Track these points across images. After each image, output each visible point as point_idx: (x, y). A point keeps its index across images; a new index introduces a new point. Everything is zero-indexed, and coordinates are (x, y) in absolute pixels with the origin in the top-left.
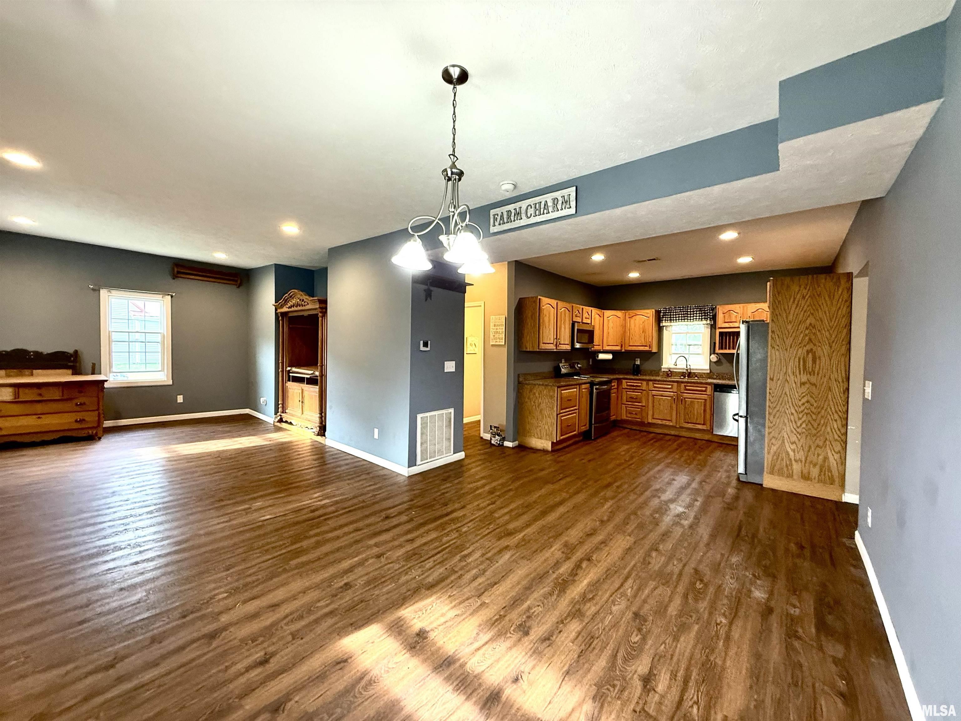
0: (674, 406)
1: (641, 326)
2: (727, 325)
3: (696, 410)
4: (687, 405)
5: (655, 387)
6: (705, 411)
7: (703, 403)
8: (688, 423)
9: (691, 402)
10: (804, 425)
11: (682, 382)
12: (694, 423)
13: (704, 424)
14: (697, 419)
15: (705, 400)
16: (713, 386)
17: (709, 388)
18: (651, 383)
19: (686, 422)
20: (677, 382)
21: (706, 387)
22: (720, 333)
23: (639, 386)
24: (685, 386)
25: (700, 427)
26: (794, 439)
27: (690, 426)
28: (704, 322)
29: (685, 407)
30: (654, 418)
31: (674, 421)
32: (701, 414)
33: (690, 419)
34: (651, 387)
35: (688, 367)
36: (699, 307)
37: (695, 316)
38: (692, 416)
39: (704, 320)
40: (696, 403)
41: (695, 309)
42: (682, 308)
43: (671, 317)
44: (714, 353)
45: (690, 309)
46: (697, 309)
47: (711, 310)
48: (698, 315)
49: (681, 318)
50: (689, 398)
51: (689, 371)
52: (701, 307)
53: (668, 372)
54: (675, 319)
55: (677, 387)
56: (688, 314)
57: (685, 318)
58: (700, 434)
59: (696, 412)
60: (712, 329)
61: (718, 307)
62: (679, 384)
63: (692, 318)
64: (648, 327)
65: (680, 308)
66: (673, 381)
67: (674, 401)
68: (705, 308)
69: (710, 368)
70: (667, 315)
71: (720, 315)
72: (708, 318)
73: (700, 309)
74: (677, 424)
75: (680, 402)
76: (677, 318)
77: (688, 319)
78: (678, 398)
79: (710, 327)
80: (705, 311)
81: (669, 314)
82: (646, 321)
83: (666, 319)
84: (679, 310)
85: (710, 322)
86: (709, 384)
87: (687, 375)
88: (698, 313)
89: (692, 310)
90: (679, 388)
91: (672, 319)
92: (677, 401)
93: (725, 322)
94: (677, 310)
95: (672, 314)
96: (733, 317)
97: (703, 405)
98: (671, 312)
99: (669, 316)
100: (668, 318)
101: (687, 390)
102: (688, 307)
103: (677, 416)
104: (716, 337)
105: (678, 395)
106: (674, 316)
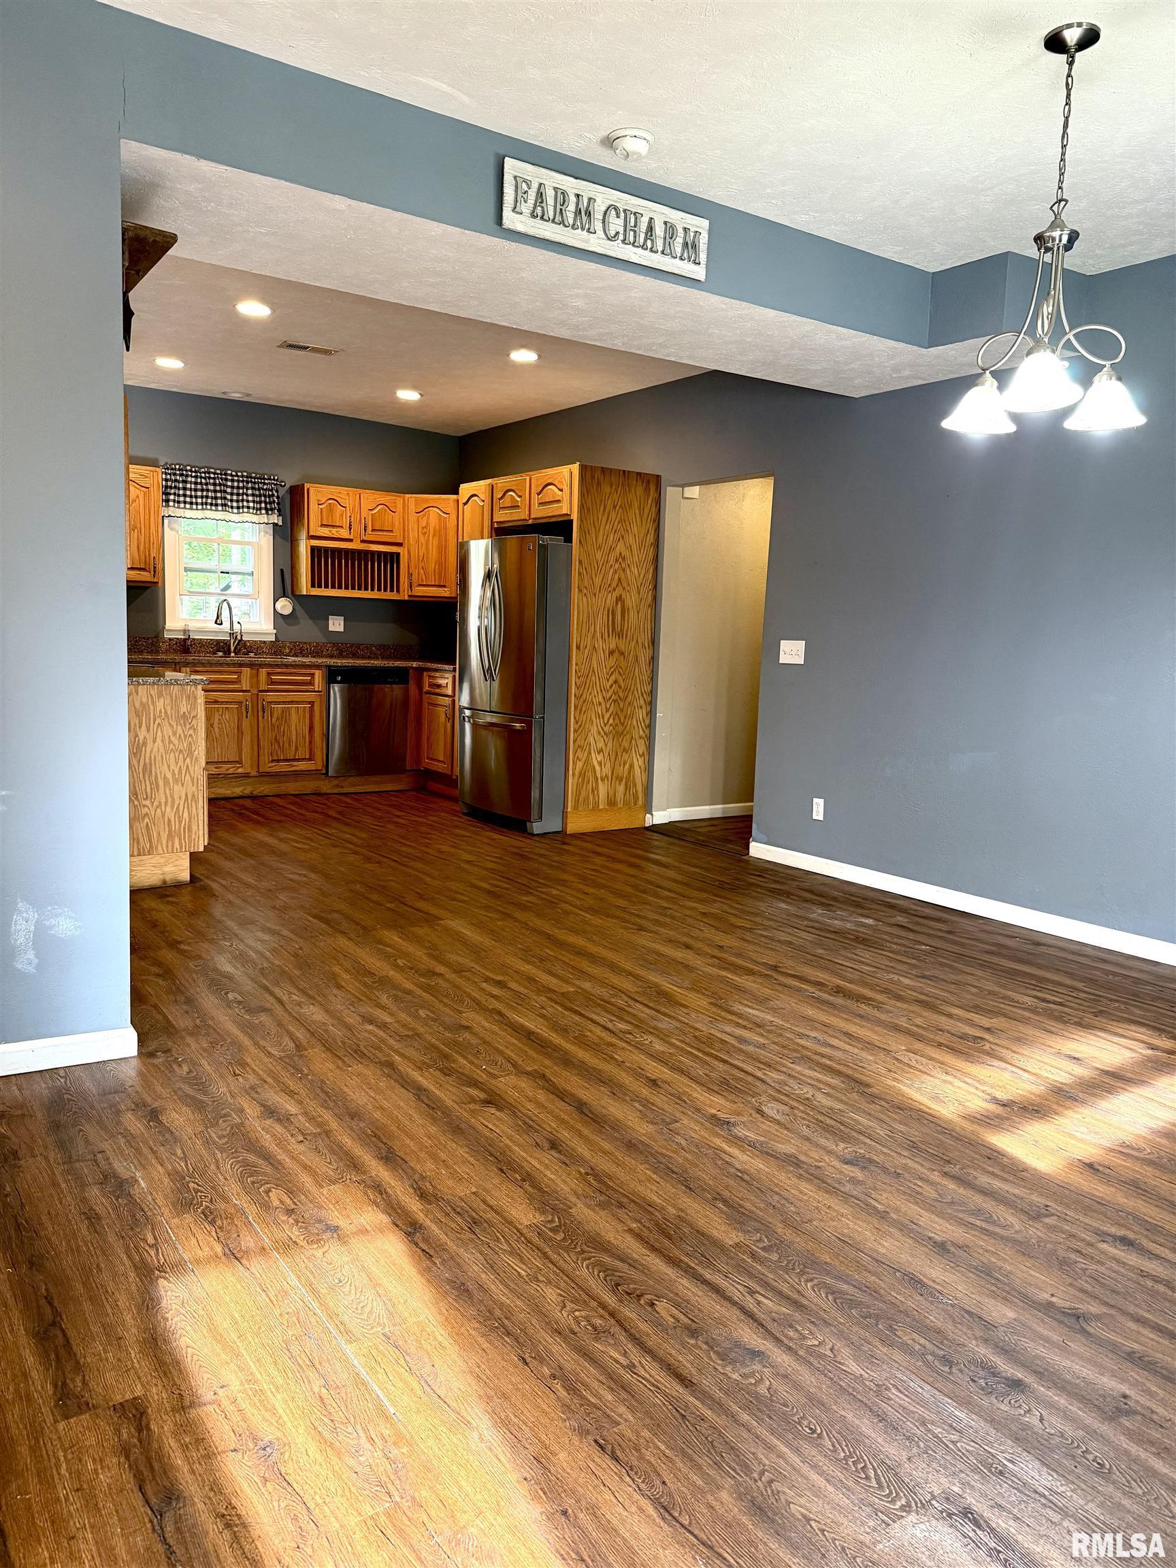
0: (246, 724)
2: (325, 532)
3: (293, 727)
4: (274, 720)
6: (311, 728)
7: (307, 710)
8: (278, 761)
9: (283, 709)
10: (611, 721)
11: (262, 665)
12: (290, 760)
13: (310, 759)
14: (297, 749)
15: (312, 703)
16: (325, 669)
17: (318, 674)
19: (273, 760)
20: (251, 665)
21: (313, 674)
22: (313, 549)
24: (269, 674)
25: (302, 766)
26: (601, 744)
27: (283, 767)
28: (264, 518)
29: (271, 723)
31: (246, 758)
32: (304, 738)
33: (282, 750)
35: (236, 627)
36: (251, 477)
37: (243, 500)
38: (286, 745)
39: (263, 512)
40: (293, 712)
41: (243, 481)
42: (212, 476)
43: (185, 495)
44: (284, 596)
45: (233, 481)
46: (248, 482)
47: (277, 491)
48: (250, 498)
49: (209, 501)
50: (279, 703)
51: (239, 638)
52: (255, 478)
53: (185, 640)
54: (194, 500)
55: (251, 677)
56: (225, 492)
57: (219, 502)
58: (299, 783)
59: (294, 733)
60: (277, 536)
61: (307, 486)
62: (255, 671)
63: (235, 504)
64: (147, 517)
65: (209, 473)
66: (241, 665)
67: (245, 713)
68: (264, 484)
69: (275, 631)
70: (175, 487)
71: (314, 507)
72: (272, 509)
73: (255, 483)
74: (252, 769)
75: (261, 714)
76: (199, 500)
77: (226, 505)
78: (255, 705)
79: (271, 532)
80: (266, 490)
81: (181, 485)
82: (141, 497)
83: (172, 497)
84: (205, 478)
85: (275, 518)
86: (318, 667)
87: (232, 648)
88: (250, 492)
89: (236, 484)
90: (255, 680)
91: (188, 499)
92: (253, 712)
93: (322, 525)
94: (201, 477)
95: (188, 486)
96: (338, 514)
97: (307, 715)
98: (185, 482)
99: (181, 492)
100: (179, 495)
101: (273, 683)
102: (226, 474)
103: (253, 749)
104: (298, 557)
105: (255, 697)
106: (193, 493)
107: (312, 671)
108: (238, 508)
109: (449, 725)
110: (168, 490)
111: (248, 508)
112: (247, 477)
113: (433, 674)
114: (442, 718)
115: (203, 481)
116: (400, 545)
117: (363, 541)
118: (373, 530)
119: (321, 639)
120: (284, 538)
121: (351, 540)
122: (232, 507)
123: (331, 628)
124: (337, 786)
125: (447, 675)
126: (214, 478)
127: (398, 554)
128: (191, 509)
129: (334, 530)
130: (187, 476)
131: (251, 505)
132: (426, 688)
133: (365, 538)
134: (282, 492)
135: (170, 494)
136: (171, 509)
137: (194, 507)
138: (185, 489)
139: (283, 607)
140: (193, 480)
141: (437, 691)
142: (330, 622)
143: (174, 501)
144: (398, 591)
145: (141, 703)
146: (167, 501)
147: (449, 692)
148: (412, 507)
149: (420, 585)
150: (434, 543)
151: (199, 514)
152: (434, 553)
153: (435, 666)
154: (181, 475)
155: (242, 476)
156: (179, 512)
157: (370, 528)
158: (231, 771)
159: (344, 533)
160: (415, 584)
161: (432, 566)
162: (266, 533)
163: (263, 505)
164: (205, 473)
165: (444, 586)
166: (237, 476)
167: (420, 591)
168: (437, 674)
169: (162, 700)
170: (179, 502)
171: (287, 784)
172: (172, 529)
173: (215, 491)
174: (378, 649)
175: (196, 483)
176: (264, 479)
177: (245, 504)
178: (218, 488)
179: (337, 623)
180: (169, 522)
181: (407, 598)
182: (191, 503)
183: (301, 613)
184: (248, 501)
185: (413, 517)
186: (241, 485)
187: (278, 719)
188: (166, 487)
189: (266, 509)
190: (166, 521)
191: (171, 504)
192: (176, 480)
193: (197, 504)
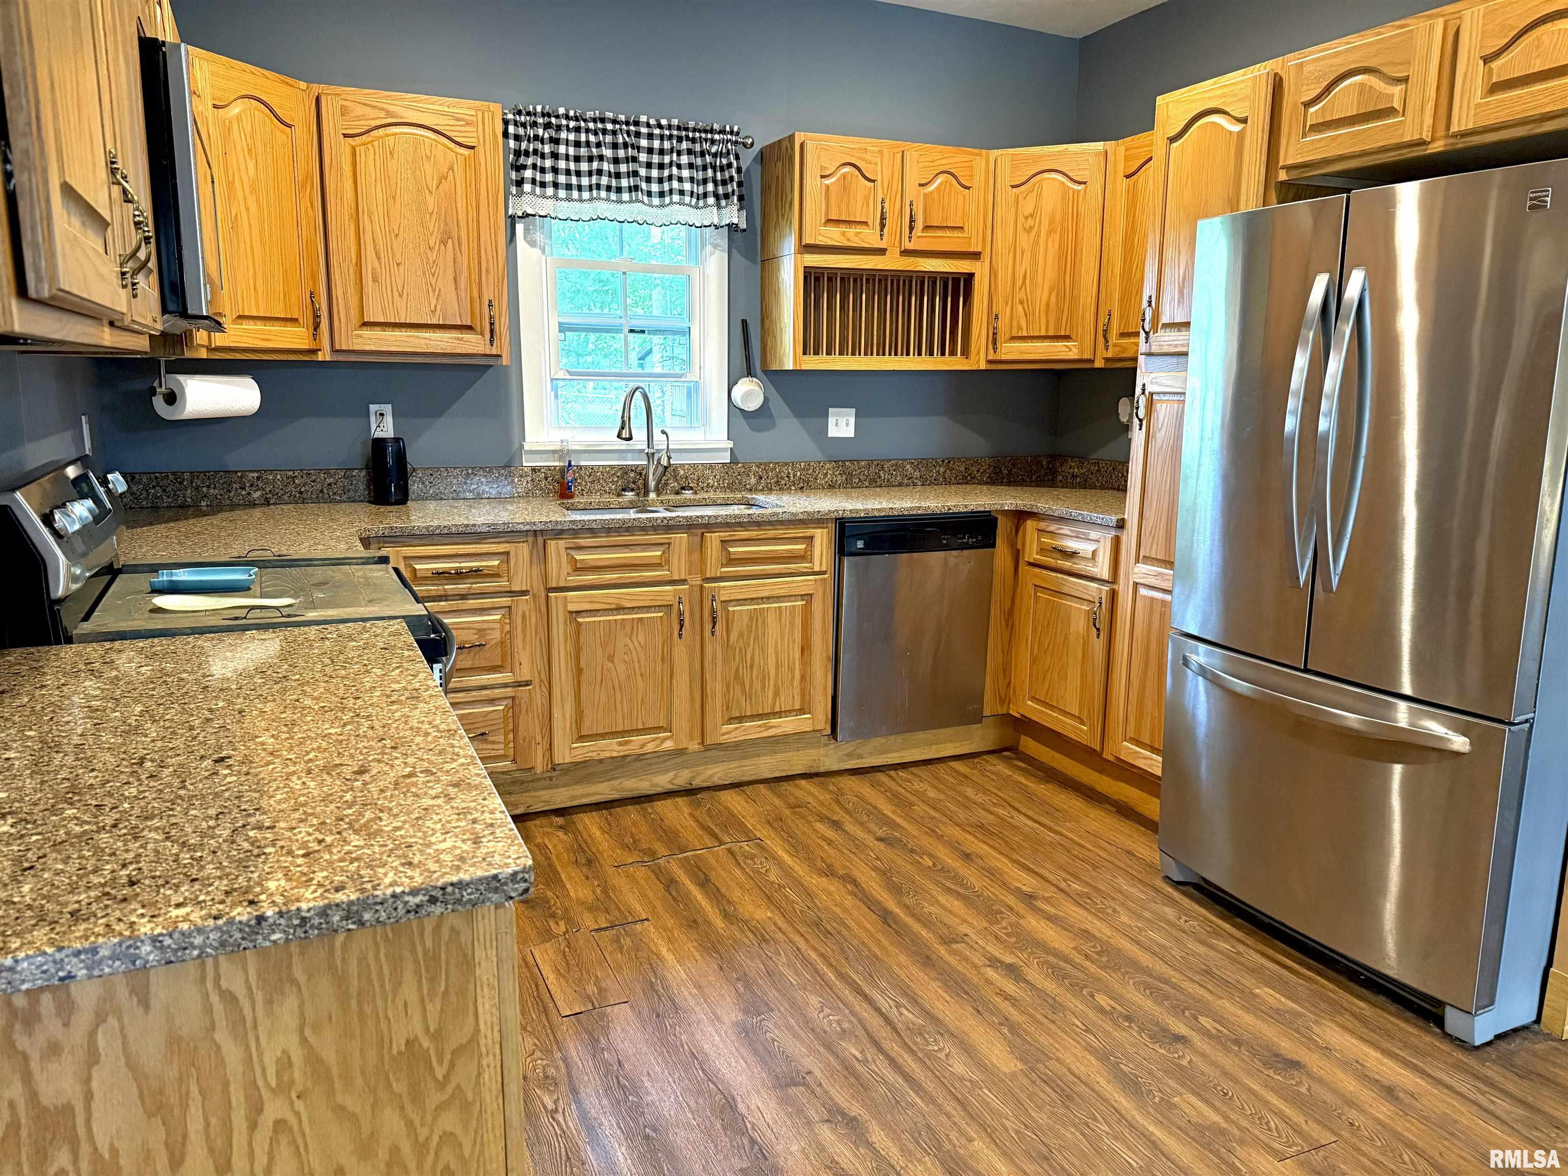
0: (680, 652)
1: (431, 201)
2: (833, 236)
3: (771, 650)
4: (733, 637)
5: (579, 568)
6: (806, 648)
7: (798, 612)
8: (740, 719)
9: (752, 615)
11: (709, 526)
12: (760, 716)
13: (802, 711)
14: (777, 694)
15: (808, 598)
16: (832, 525)
17: (823, 540)
18: (556, 548)
19: (731, 720)
20: (689, 526)
21: (812, 538)
22: (807, 273)
23: (495, 575)
24: (723, 542)
25: (786, 725)
27: (747, 729)
28: (711, 215)
29: (727, 645)
30: (581, 738)
31: (679, 720)
32: (791, 669)
33: (748, 696)
34: (559, 571)
35: (659, 439)
36: (686, 129)
37: (670, 178)
38: (758, 686)
39: (711, 200)
40: (771, 618)
41: (670, 137)
42: (609, 126)
43: (555, 170)
44: (750, 373)
45: (650, 136)
46: (680, 140)
47: (737, 157)
48: (686, 173)
49: (604, 180)
50: (740, 602)
51: (664, 462)
52: (694, 130)
53: (563, 471)
54: (574, 180)
55: (690, 552)
56: (635, 159)
57: (624, 183)
58: (779, 757)
59: (772, 662)
60: (735, 252)
61: (799, 138)
62: (697, 539)
63: (655, 188)
64: (473, 213)
65: (603, 120)
66: (669, 527)
67: (676, 627)
68: (713, 142)
69: (730, 444)
70: (535, 152)
71: (813, 184)
72: (727, 196)
73: (693, 140)
74: (691, 738)
75: (708, 627)
76: (585, 181)
77: (636, 188)
78: (697, 608)
79: (725, 243)
80: (715, 155)
81: (547, 149)
82: (459, 169)
83: (528, 174)
84: (596, 133)
85: (732, 214)
86: (816, 520)
87: (652, 484)
88: (684, 159)
89: (656, 144)
90: (696, 556)
91: (562, 179)
92: (693, 624)
93: (829, 221)
94: (587, 131)
95: (562, 149)
96: (860, 197)
97: (798, 621)
98: (555, 141)
99: (548, 163)
100: (543, 170)
101: (731, 561)
102: (637, 123)
103: (692, 699)
104: (777, 294)
105: (697, 590)
106: (572, 166)
107: (809, 532)
108: (662, 194)
109: (1098, 645)
110: (522, 160)
111: (682, 193)
112: (679, 128)
113: (1053, 527)
114: (1079, 624)
115: (592, 138)
116: (976, 256)
117: (906, 253)
118: (927, 228)
119: (813, 452)
120: (749, 255)
121: (881, 251)
122: (649, 194)
123: (833, 432)
124: (849, 756)
125: (1094, 535)
126: (614, 133)
127: (970, 277)
128: (569, 199)
129: (851, 231)
130: (559, 128)
131: (687, 186)
132: (1032, 553)
133: (910, 246)
134: (748, 158)
135: (524, 167)
136: (526, 198)
137: (575, 194)
138: (555, 156)
139: (747, 396)
140: (572, 137)
141: (1067, 564)
142: (831, 420)
143: (534, 181)
144: (966, 353)
145: (174, 1041)
146: (520, 183)
147: (1105, 574)
148: (1006, 177)
149: (1013, 338)
150: (1050, 249)
151: (587, 210)
152: (1048, 273)
153: (1059, 509)
154: (547, 126)
155: (670, 127)
156: (545, 206)
157: (919, 224)
158: (650, 748)
159: (869, 237)
160: (1001, 337)
161: (1042, 294)
162: (715, 246)
163: (710, 187)
164: (594, 120)
165: (1067, 338)
166: (660, 126)
167: (1012, 351)
168: (1066, 530)
169: (288, 1008)
170: (543, 185)
171: (756, 760)
172: (533, 244)
173: (616, 161)
174: (916, 468)
175: (577, 144)
176: (712, 131)
177: (675, 184)
178: (621, 153)
179: (842, 421)
180: (527, 230)
181: (983, 366)
182: (569, 187)
183: (779, 406)
184: (680, 180)
185: (1006, 195)
186: (667, 145)
187: (741, 635)
188: (517, 153)
189: (716, 196)
190: (520, 227)
191: (527, 187)
192: (536, 137)
193: (580, 188)
